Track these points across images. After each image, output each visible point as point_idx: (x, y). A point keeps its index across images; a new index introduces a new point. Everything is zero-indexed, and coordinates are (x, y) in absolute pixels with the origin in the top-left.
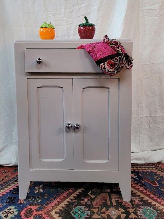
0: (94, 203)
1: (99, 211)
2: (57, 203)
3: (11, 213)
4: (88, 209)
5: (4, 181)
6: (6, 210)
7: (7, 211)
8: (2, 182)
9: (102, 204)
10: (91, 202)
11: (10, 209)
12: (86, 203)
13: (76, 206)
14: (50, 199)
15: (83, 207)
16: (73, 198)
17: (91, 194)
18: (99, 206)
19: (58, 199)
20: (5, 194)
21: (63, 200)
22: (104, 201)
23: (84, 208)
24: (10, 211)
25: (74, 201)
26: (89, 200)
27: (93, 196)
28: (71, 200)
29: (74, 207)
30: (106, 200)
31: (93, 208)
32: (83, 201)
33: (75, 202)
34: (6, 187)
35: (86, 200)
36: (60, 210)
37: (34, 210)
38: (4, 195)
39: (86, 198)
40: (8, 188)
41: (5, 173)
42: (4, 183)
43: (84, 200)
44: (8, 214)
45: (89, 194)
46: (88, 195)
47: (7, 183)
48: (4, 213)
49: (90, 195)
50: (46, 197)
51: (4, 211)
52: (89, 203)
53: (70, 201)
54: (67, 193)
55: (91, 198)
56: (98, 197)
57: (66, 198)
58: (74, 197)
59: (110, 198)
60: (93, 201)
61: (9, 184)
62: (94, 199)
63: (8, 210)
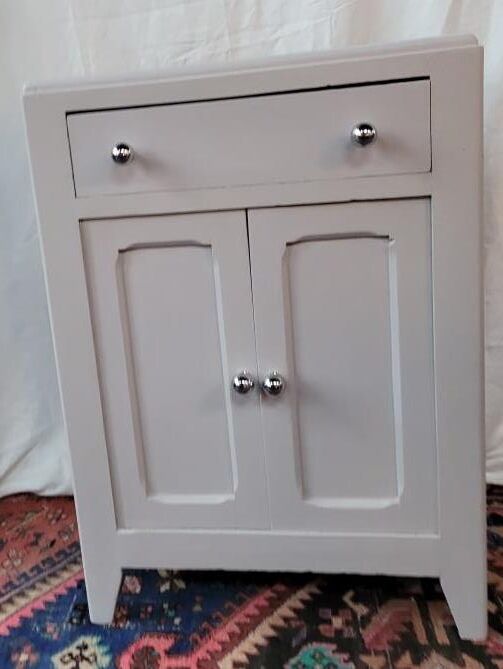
0: (368, 635)
1: (387, 663)
2: (237, 630)
3: (87, 659)
4: (346, 656)
5: (56, 548)
6: (73, 649)
7: (76, 652)
8: (52, 552)
9: (397, 638)
10: (356, 630)
11: (85, 647)
12: (339, 632)
13: (305, 642)
14: (214, 617)
15: (328, 649)
16: (291, 614)
17: (355, 600)
18: (388, 648)
19: (240, 617)
20: (65, 592)
21: (256, 621)
22: (404, 629)
23: (333, 652)
24: (86, 654)
25: (294, 624)
26: (347, 623)
27: (361, 610)
28: (286, 619)
29: (299, 648)
30: (410, 625)
31: (367, 652)
32: (327, 627)
33: (298, 630)
34: (65, 569)
35: (337, 622)
36: (248, 655)
37: (163, 655)
38: (60, 597)
39: (335, 614)
40: (71, 571)
41: (58, 519)
42: (58, 554)
43: (329, 622)
44: (81, 664)
45: (347, 598)
46: (345, 606)
47: (67, 555)
48: (67, 658)
49: (351, 604)
50: (197, 608)
51: (66, 652)
52: (349, 633)
53: (281, 623)
54: (269, 593)
55: (354, 615)
56: (381, 611)
57: (265, 612)
58: (295, 610)
59: (426, 618)
60: (364, 627)
61: (72, 557)
62: (366, 620)
63: (78, 648)
